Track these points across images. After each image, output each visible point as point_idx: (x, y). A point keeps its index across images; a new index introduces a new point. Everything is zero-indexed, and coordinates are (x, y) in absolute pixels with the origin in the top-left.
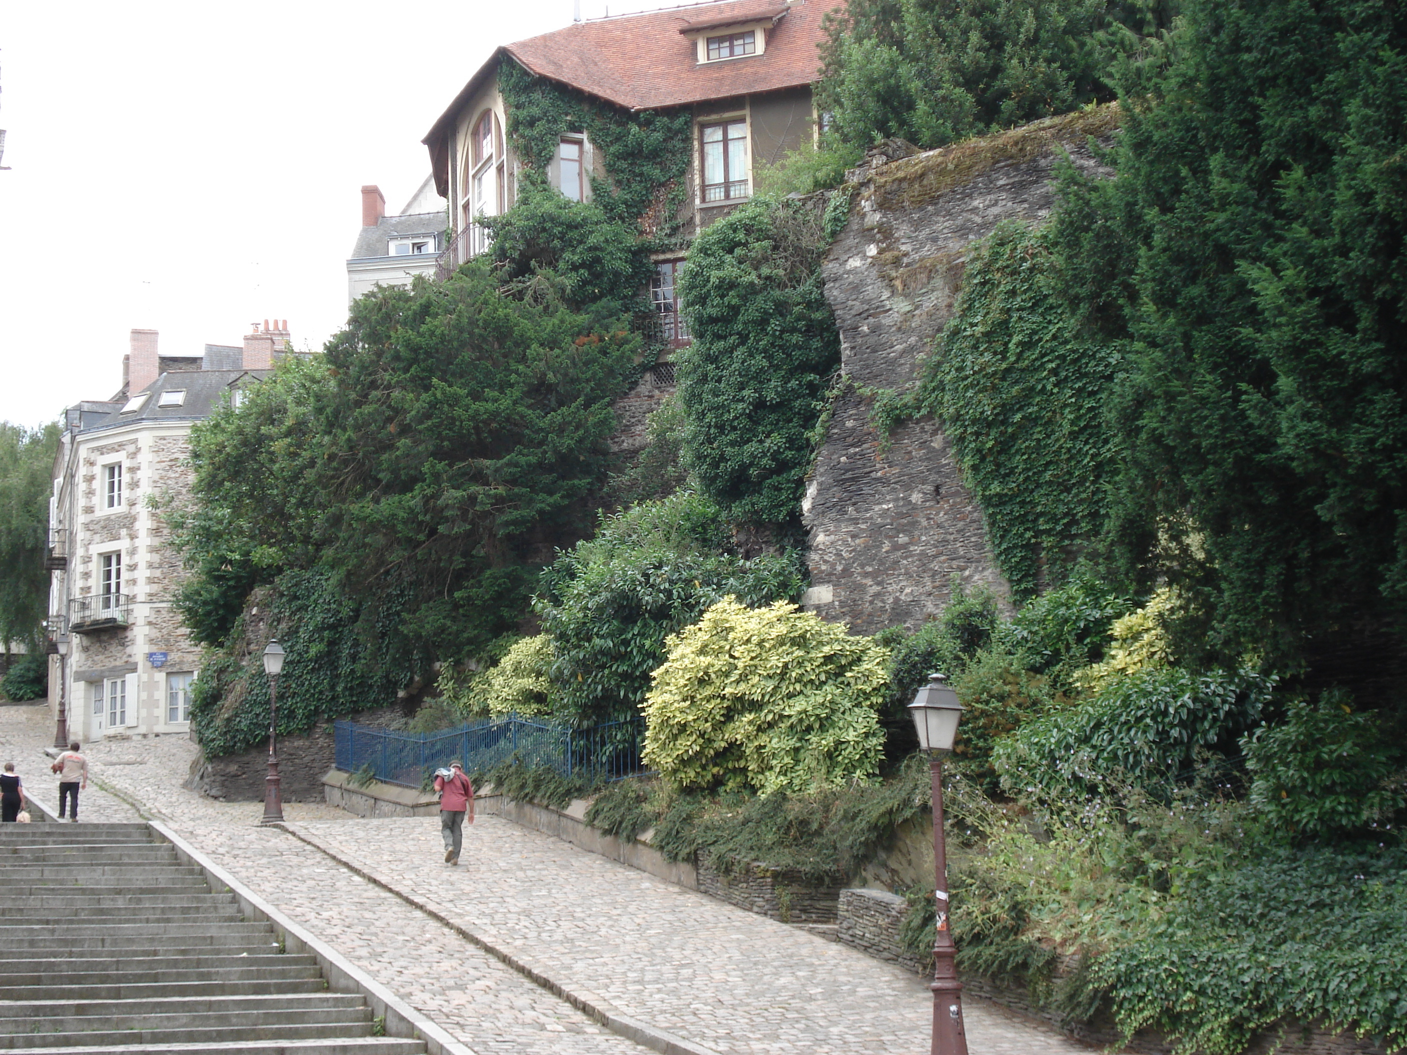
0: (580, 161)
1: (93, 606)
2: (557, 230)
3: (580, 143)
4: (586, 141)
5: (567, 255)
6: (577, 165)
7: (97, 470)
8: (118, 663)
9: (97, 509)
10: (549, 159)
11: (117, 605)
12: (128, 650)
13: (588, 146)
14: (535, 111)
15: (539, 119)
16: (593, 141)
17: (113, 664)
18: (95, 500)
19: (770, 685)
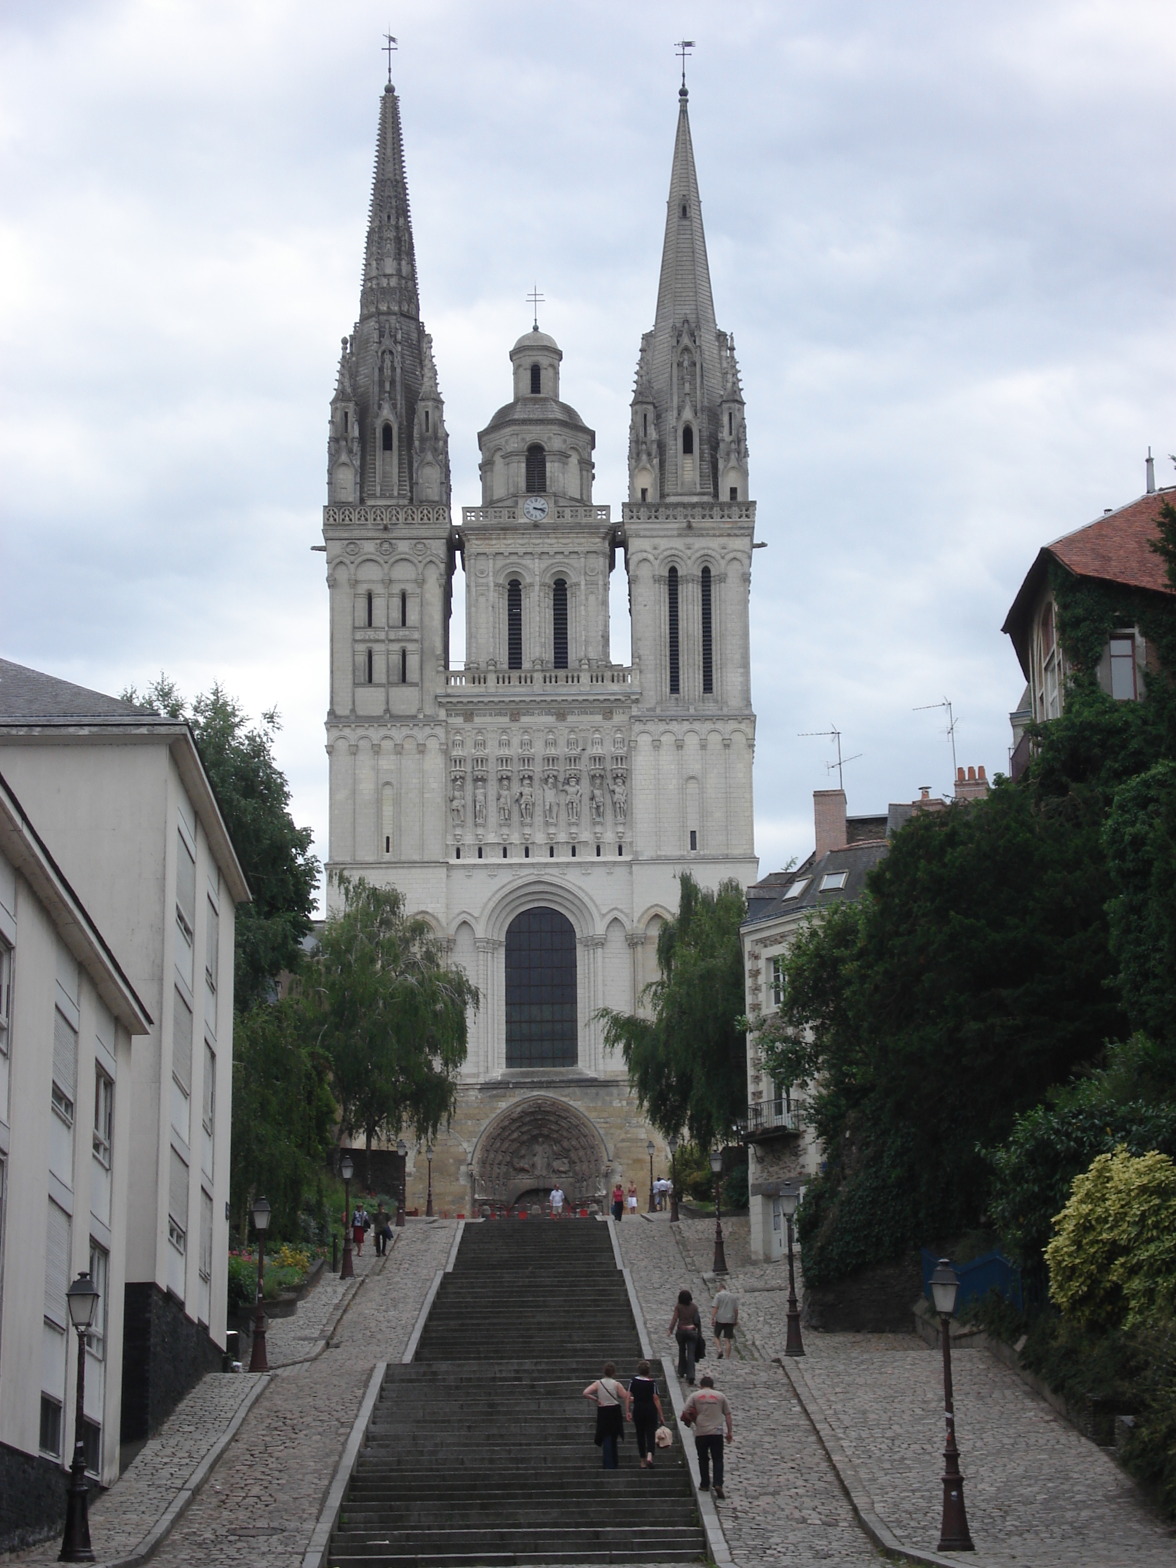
0: (1133, 656)
1: (765, 1112)
2: (1096, 738)
3: (1131, 637)
4: (1137, 636)
5: (1108, 763)
6: (1130, 659)
7: (762, 964)
8: (793, 1175)
9: (764, 1006)
10: (1097, 660)
11: (789, 1111)
12: (801, 1160)
13: (1140, 640)
14: (1079, 611)
15: (1085, 619)
16: (1143, 634)
17: (788, 1175)
18: (762, 996)
19: (1134, 1231)
